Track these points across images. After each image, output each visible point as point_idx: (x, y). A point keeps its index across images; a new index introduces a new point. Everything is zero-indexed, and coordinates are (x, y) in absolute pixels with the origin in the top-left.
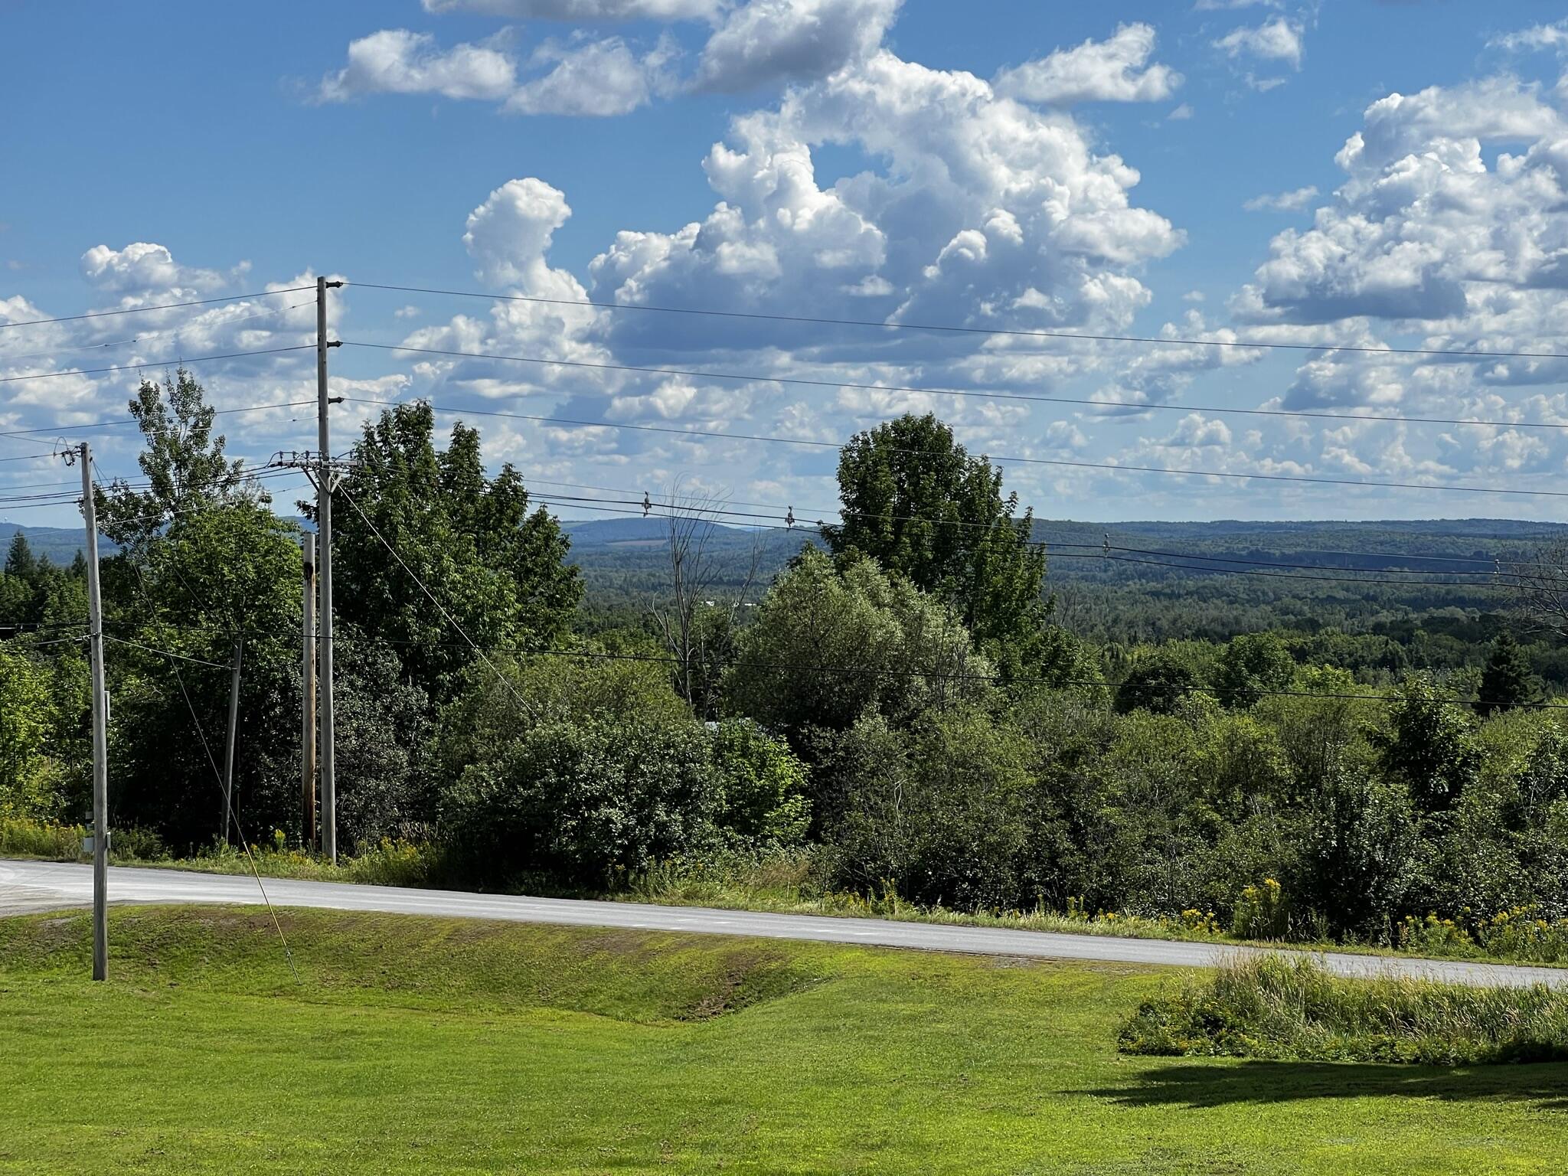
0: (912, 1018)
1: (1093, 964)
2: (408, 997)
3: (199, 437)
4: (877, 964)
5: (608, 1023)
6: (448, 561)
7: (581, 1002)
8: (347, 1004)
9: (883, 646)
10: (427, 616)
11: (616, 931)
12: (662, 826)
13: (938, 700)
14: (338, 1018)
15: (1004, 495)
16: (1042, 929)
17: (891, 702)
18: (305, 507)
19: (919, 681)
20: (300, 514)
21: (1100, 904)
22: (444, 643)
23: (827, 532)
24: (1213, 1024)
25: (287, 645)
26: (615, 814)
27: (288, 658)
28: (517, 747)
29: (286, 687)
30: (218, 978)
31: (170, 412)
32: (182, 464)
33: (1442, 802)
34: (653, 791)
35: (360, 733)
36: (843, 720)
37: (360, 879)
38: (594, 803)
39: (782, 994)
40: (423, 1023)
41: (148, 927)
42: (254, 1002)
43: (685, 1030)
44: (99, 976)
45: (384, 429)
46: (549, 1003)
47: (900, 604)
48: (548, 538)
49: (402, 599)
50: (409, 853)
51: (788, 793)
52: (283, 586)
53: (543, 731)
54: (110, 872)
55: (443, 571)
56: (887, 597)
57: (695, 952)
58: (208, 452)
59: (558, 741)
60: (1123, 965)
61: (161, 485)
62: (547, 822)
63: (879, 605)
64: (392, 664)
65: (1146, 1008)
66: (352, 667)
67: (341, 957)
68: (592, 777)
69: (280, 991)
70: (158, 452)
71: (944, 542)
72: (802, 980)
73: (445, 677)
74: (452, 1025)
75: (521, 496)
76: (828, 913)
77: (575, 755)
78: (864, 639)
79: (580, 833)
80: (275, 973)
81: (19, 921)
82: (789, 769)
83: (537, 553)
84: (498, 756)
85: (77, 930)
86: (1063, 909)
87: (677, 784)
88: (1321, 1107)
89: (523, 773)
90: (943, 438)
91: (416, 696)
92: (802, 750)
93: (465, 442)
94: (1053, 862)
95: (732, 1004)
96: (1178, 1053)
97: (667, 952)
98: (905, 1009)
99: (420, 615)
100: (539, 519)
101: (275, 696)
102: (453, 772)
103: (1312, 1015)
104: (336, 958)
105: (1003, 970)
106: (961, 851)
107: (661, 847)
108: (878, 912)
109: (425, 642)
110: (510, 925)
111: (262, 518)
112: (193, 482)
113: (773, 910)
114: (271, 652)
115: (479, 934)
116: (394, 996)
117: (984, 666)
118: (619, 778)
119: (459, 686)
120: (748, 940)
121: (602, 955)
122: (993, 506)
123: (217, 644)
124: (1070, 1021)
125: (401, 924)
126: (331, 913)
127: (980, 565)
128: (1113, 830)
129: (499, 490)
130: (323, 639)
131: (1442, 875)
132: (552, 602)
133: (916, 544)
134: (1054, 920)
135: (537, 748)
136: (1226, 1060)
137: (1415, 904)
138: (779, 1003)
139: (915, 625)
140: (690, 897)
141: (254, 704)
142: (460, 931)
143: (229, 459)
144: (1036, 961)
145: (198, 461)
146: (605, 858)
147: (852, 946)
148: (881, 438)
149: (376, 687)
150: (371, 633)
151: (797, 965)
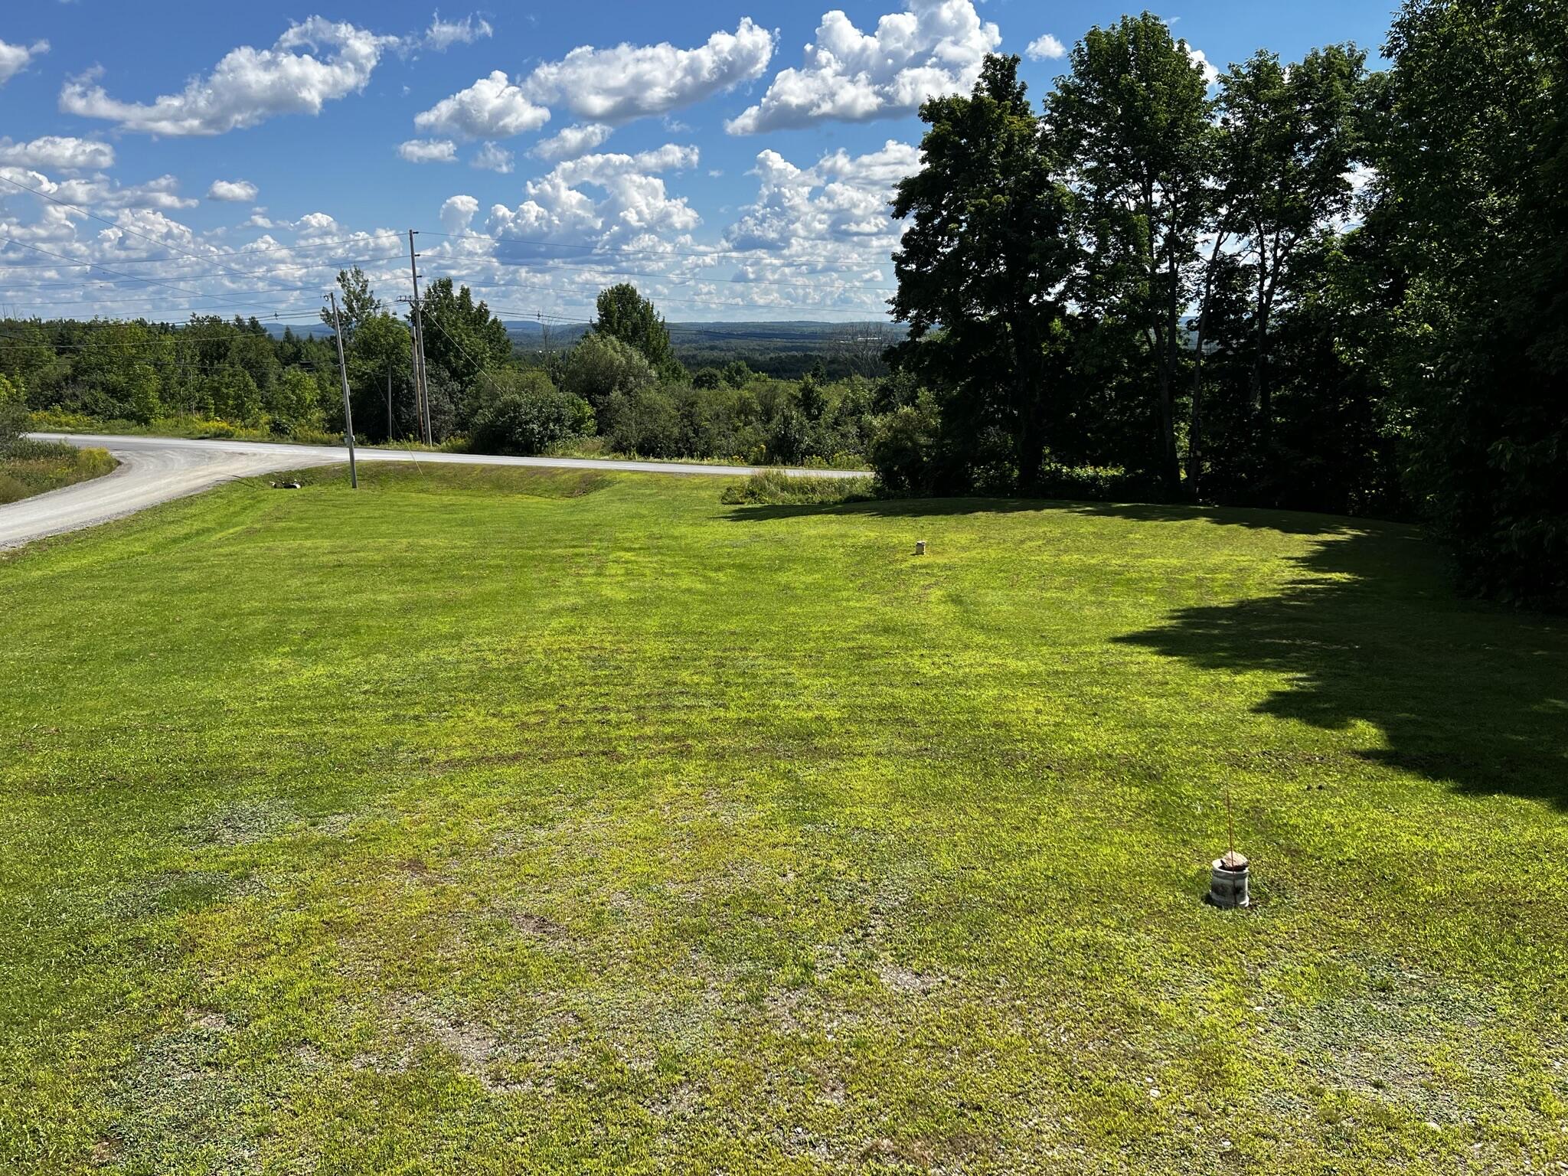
0: (650, 495)
1: (708, 475)
2: (469, 492)
3: (364, 291)
4: (635, 477)
5: (543, 499)
6: (464, 336)
7: (532, 492)
8: (448, 495)
9: (619, 367)
10: (458, 357)
11: (541, 467)
12: (552, 431)
13: (639, 385)
14: (446, 500)
15: (655, 313)
16: (687, 464)
17: (622, 386)
18: (407, 317)
19: (632, 378)
20: (405, 319)
21: (704, 455)
22: (464, 366)
23: (594, 326)
24: (753, 494)
25: (407, 367)
26: (535, 426)
27: (408, 372)
28: (498, 403)
29: (408, 383)
30: (398, 487)
31: (352, 282)
32: (358, 301)
33: (816, 418)
34: (548, 419)
35: (437, 399)
36: (606, 392)
37: (443, 451)
38: (527, 423)
39: (603, 488)
40: (477, 501)
41: (370, 469)
42: (413, 495)
43: (572, 501)
44: (354, 486)
45: (434, 287)
46: (521, 493)
47: (623, 352)
48: (499, 328)
49: (448, 351)
50: (460, 442)
51: (589, 418)
52: (404, 346)
53: (506, 397)
54: (355, 450)
55: (463, 340)
56: (619, 349)
57: (570, 474)
58: (367, 296)
59: (513, 401)
60: (718, 475)
61: (351, 308)
62: (511, 430)
63: (617, 352)
64: (446, 374)
65: (729, 489)
66: (432, 376)
67: (443, 479)
68: (526, 414)
69: (422, 491)
70: (348, 296)
71: (635, 329)
72: (610, 483)
73: (466, 379)
74: (488, 501)
75: (487, 312)
76: (613, 460)
77: (520, 406)
78: (612, 364)
79: (522, 434)
80: (419, 485)
81: (322, 468)
82: (589, 410)
83: (495, 333)
84: (491, 406)
85: (344, 471)
86: (692, 457)
87: (556, 415)
88: (801, 519)
89: (501, 413)
90: (634, 292)
91: (457, 386)
92: (593, 404)
93: (465, 293)
94: (688, 441)
95: (586, 492)
96: (742, 503)
97: (562, 474)
98: (648, 492)
99: (455, 357)
100: (495, 321)
101: (404, 386)
102: (474, 412)
103: (783, 490)
104: (441, 479)
105: (678, 477)
106: (656, 438)
107: (553, 438)
108: (630, 459)
109: (457, 366)
110: (503, 466)
111: (394, 321)
112: (362, 308)
113: (593, 459)
114: (401, 370)
115: (492, 470)
116: (464, 492)
117: (654, 373)
118: (536, 414)
119: (471, 382)
120: (589, 469)
121: (538, 476)
122: (652, 316)
123: (380, 367)
124: (704, 494)
125: (463, 467)
126: (437, 463)
127: (648, 338)
128: (707, 429)
129: (479, 310)
130: (421, 364)
131: (817, 442)
132: (501, 351)
133: (626, 330)
134: (690, 460)
135: (506, 404)
136: (759, 505)
137: (809, 452)
138: (603, 491)
139: (629, 359)
140: (564, 456)
141: (397, 390)
142: (485, 469)
143: (375, 298)
144: (688, 475)
145: (364, 300)
146: (533, 443)
147: (625, 471)
148: (611, 292)
149: (441, 383)
150: (437, 362)
151: (608, 477)
